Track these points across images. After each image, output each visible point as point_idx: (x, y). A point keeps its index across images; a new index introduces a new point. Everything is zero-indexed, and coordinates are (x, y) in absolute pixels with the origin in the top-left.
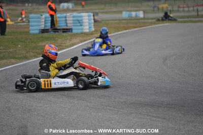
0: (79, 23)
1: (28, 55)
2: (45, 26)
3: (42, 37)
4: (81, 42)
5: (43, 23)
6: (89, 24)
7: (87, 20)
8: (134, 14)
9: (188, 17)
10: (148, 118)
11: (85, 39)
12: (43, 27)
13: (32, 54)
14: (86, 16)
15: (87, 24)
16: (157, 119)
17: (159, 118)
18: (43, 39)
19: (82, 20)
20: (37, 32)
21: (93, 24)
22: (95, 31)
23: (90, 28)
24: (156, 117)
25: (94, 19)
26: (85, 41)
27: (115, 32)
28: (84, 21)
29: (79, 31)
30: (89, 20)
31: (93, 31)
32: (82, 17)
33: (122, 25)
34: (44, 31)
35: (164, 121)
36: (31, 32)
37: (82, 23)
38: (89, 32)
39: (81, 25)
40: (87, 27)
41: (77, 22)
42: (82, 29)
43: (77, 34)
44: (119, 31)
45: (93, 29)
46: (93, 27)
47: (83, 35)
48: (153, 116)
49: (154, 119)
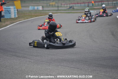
0: (9, 12)
4: (11, 24)
6: (15, 13)
7: (13, 11)
8: (36, 8)
10: (69, 68)
11: (13, 22)
14: (13, 8)
15: (13, 13)
16: (74, 69)
17: (75, 68)
19: (10, 11)
21: (16, 13)
22: (18, 17)
23: (15, 15)
24: (73, 68)
25: (17, 10)
26: (13, 23)
27: (30, 18)
28: (11, 11)
29: (9, 17)
30: (15, 11)
31: (17, 18)
32: (10, 9)
33: (33, 14)
35: (79, 70)
37: (10, 12)
38: (15, 18)
39: (10, 14)
40: (13, 15)
41: (7, 12)
42: (10, 16)
43: (8, 19)
44: (32, 18)
45: (17, 16)
46: (17, 15)
47: (11, 19)
48: (71, 67)
49: (72, 69)
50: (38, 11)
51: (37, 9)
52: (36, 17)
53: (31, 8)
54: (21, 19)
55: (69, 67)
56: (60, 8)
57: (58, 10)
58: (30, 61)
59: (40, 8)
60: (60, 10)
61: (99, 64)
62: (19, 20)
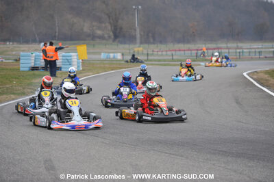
0: (69, 62)
1: (25, 90)
2: (35, 64)
3: (34, 74)
5: (33, 61)
6: (78, 63)
7: (76, 60)
8: (112, 55)
9: (165, 61)
12: (32, 65)
13: (29, 91)
14: (75, 56)
15: (76, 63)
17: (176, 155)
18: (35, 76)
19: (71, 59)
20: (27, 69)
22: (83, 70)
23: (78, 67)
24: (173, 154)
28: (73, 60)
31: (81, 71)
32: (71, 56)
33: (107, 66)
34: (34, 69)
35: (183, 158)
36: (21, 69)
37: (71, 62)
38: (78, 71)
41: (66, 61)
43: (66, 72)
45: (81, 69)
46: (81, 66)
50: (114, 60)
51: (114, 57)
52: (112, 70)
53: (103, 56)
54: (87, 74)
55: (167, 153)
56: (150, 58)
57: (148, 60)
58: (103, 142)
59: (119, 56)
60: (151, 60)
61: (216, 150)
62: (84, 74)
